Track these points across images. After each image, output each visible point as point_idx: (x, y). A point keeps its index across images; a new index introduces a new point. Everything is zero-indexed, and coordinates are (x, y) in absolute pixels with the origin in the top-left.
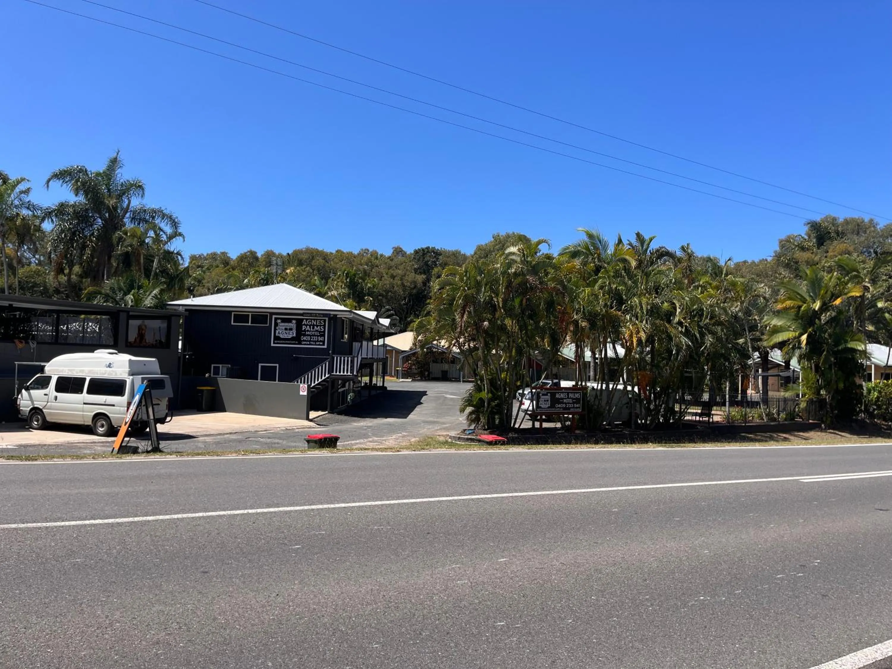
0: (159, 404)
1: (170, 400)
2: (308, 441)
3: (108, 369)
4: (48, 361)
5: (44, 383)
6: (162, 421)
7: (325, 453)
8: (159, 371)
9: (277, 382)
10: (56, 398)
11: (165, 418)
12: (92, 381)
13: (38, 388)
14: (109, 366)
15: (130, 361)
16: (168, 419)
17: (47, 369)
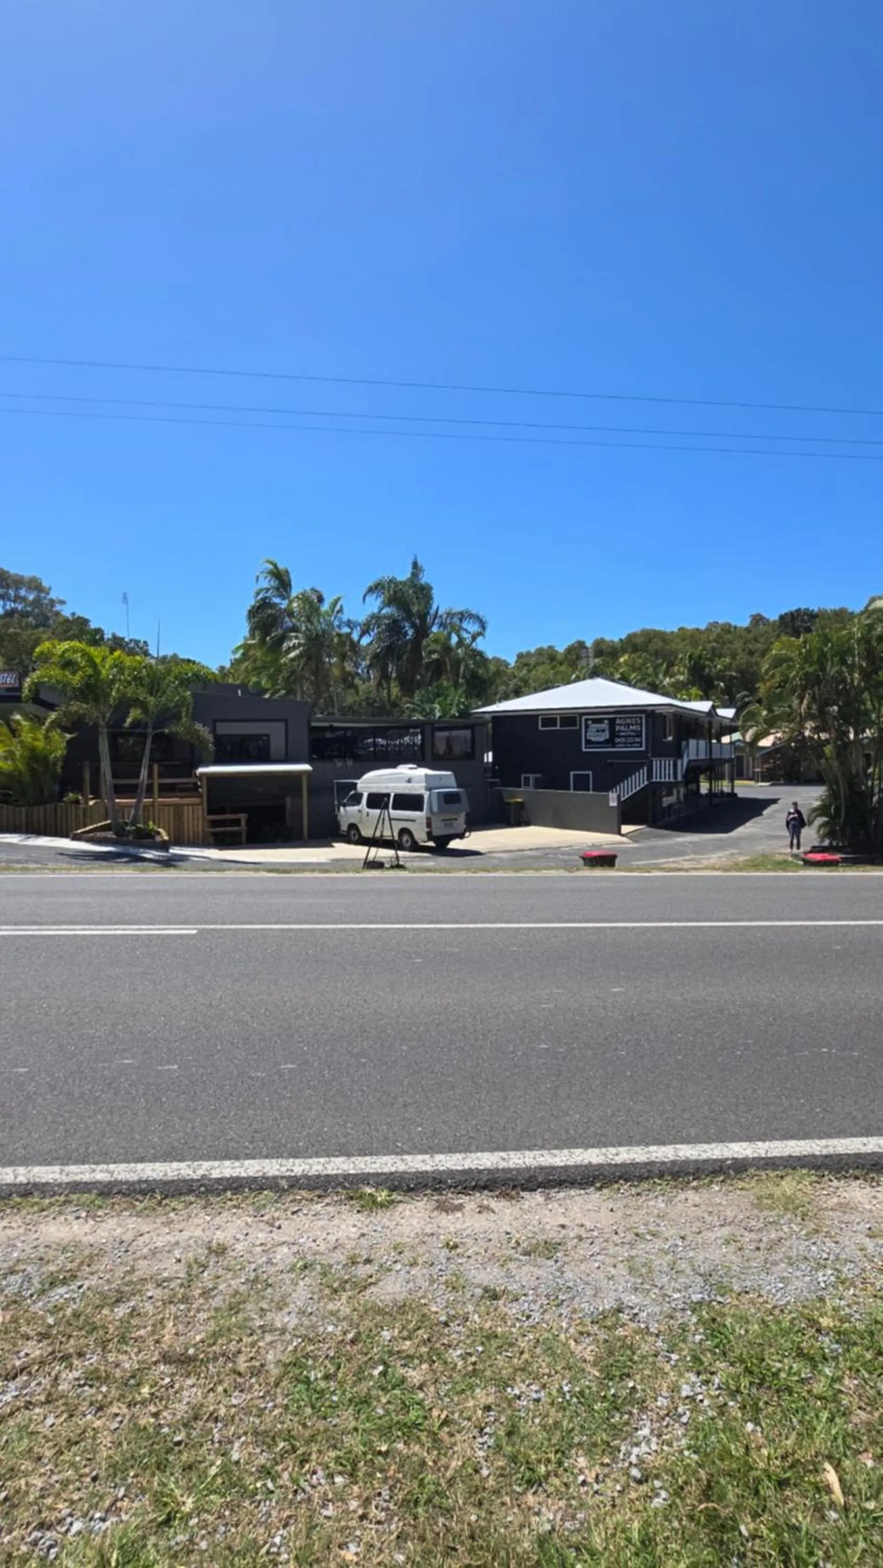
0: (456, 819)
1: (468, 815)
2: (584, 859)
3: (409, 785)
4: (359, 777)
5: (357, 799)
6: (461, 836)
7: (598, 873)
8: (455, 784)
9: (572, 791)
10: (368, 815)
11: (464, 834)
12: (396, 796)
13: (353, 805)
14: (409, 781)
15: (427, 776)
16: (467, 834)
17: (359, 786)
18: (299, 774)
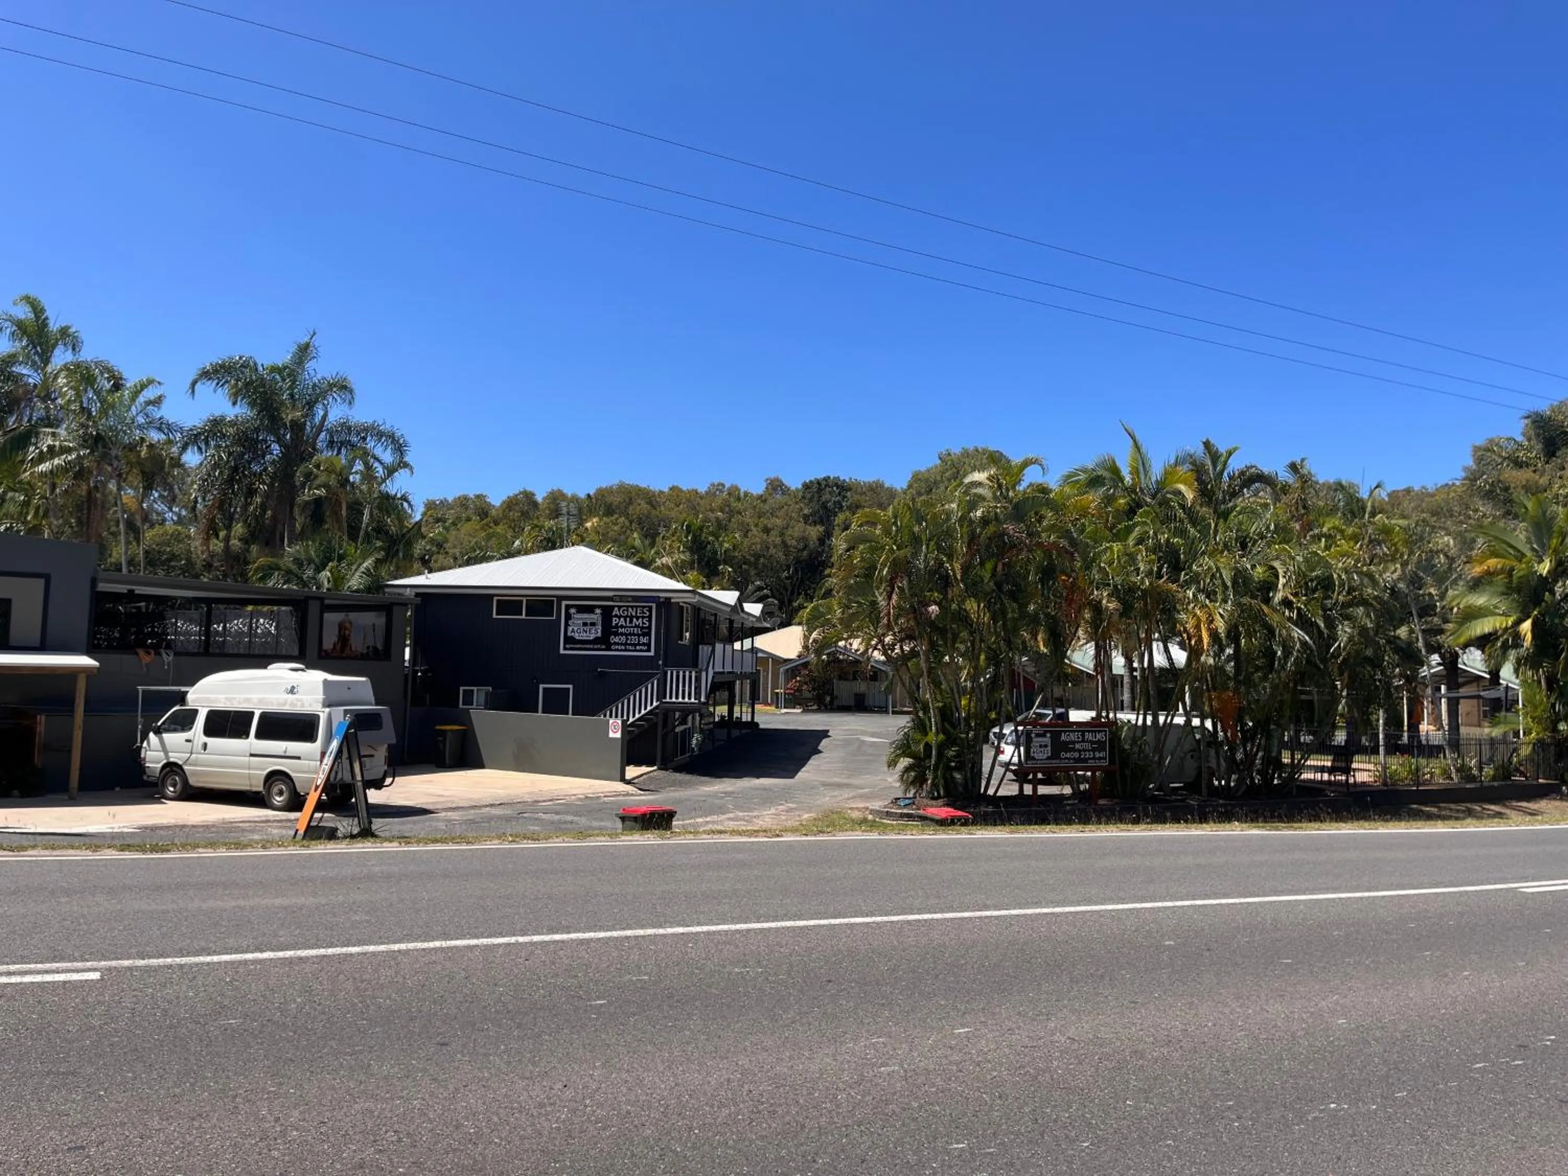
0: (372, 756)
1: (390, 747)
2: (623, 819)
3: (290, 695)
4: (192, 684)
5: (184, 721)
6: (378, 784)
7: (650, 839)
8: (373, 699)
9: (570, 716)
10: (205, 746)
11: (383, 779)
12: (264, 717)
13: (175, 730)
14: (292, 691)
15: (326, 682)
16: (388, 781)
17: (190, 697)
18: (72, 673)
